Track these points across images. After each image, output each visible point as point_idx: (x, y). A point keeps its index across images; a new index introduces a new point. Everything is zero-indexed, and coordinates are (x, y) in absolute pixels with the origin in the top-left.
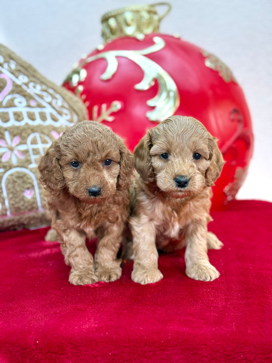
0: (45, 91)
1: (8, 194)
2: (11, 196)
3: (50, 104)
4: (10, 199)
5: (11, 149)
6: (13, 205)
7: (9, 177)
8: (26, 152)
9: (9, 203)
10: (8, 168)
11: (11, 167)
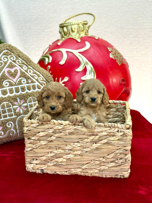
0: (35, 73)
1: (18, 127)
2: (20, 128)
3: (37, 80)
4: (19, 130)
5: (20, 106)
6: (21, 132)
7: (19, 120)
8: (26, 107)
9: (19, 131)
10: (19, 115)
11: (20, 115)
